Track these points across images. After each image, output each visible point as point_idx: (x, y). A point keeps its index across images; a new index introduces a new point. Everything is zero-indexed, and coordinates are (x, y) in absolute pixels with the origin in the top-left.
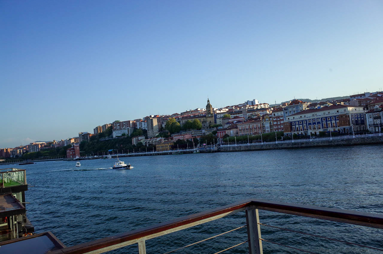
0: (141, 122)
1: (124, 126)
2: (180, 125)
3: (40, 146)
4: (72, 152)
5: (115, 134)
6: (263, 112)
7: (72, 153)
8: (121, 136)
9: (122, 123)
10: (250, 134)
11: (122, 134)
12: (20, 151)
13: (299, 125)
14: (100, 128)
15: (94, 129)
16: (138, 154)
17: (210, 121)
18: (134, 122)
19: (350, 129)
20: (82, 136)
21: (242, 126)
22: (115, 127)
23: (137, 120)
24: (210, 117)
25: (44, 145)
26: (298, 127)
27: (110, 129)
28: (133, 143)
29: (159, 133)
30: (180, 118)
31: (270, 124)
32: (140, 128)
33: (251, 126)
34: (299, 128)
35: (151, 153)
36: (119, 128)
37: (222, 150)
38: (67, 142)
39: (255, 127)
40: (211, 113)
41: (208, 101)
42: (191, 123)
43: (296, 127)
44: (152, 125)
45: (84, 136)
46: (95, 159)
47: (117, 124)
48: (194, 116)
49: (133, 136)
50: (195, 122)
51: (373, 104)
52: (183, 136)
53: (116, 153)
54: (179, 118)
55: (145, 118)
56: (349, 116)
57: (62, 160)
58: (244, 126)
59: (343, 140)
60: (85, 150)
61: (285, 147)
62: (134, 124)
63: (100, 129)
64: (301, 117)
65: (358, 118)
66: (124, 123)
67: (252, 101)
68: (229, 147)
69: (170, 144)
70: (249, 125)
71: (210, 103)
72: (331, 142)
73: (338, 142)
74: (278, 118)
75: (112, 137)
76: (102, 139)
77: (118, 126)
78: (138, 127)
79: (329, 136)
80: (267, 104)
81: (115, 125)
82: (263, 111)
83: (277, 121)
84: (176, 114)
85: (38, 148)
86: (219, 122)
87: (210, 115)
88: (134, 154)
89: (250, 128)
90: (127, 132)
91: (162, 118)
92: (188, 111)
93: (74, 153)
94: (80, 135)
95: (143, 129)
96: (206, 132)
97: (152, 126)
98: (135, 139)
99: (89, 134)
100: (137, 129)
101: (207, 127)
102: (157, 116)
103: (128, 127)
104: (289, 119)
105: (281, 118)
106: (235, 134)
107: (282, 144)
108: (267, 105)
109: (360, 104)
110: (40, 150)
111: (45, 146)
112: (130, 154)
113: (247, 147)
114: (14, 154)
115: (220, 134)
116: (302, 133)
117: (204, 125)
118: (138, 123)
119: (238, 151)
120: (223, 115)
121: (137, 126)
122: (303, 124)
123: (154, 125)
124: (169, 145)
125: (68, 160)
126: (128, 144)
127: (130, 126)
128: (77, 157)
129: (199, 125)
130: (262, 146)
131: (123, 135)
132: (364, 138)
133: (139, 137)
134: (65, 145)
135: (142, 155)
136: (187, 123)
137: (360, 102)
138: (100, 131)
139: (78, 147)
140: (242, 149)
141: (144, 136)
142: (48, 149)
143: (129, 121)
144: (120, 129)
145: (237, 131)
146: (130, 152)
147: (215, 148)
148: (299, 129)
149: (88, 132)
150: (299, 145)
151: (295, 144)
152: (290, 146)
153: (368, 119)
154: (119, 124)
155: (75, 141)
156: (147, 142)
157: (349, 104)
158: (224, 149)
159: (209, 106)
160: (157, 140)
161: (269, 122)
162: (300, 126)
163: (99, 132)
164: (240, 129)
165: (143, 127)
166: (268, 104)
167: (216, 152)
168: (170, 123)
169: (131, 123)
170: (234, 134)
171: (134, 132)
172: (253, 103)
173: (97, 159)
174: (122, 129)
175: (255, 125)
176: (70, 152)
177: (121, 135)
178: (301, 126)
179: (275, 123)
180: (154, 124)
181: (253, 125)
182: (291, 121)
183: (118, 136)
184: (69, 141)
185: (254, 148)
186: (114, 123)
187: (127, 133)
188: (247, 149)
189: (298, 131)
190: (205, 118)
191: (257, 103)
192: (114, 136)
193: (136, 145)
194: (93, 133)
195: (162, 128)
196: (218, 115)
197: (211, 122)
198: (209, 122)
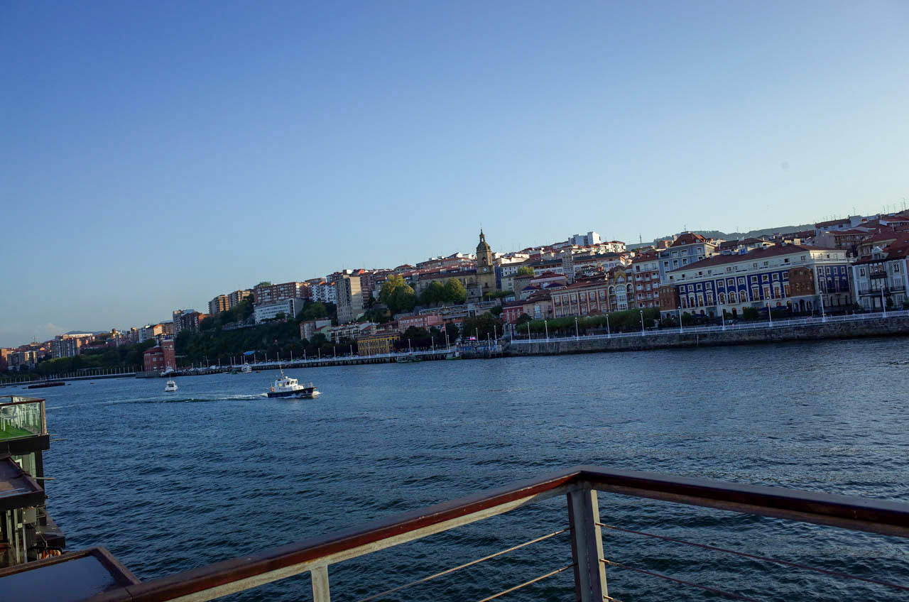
0: (321, 285)
1: (282, 295)
2: (415, 292)
3: (79, 344)
4: (158, 357)
5: (260, 314)
6: (611, 262)
7: (158, 359)
8: (275, 319)
9: (277, 289)
10: (581, 313)
11: (277, 315)
12: (31, 354)
13: (695, 292)
14: (224, 300)
15: (210, 303)
16: (316, 361)
17: (486, 284)
18: (306, 285)
19: (814, 302)
20: (182, 318)
21: (561, 295)
22: (260, 298)
23: (312, 282)
24: (485, 274)
25: (89, 341)
26: (694, 296)
27: (248, 303)
28: (302, 334)
29: (365, 311)
30: (416, 276)
31: (628, 290)
32: (319, 299)
33: (583, 294)
34: (696, 299)
35: (347, 358)
36: (270, 300)
37: (514, 352)
38: (145, 335)
39: (592, 297)
40: (489, 264)
41: (482, 236)
42: (441, 288)
43: (690, 297)
44: (347, 292)
45: (186, 318)
46: (212, 373)
47: (265, 291)
48: (448, 271)
49: (302, 318)
50: (450, 285)
51: (869, 244)
52: (421, 319)
53: (262, 359)
54: (411, 276)
55: (331, 275)
56: (812, 272)
57: (134, 375)
58: (565, 295)
59: (798, 328)
60: (187, 352)
61: (663, 344)
62: (306, 292)
63: (224, 302)
64: (700, 273)
65: (833, 276)
66: (282, 289)
67: (586, 237)
68: (531, 344)
69: (391, 338)
70: (577, 293)
71: (486, 241)
72: (771, 332)
73: (787, 332)
74: (647, 276)
75: (253, 321)
76: (230, 326)
77: (266, 294)
78: (315, 298)
79: (766, 318)
80: (620, 243)
81: (259, 293)
82: (611, 260)
83: (643, 283)
84: (406, 266)
85: (76, 348)
86: (506, 284)
87: (485, 270)
88: (305, 361)
89: (580, 300)
90: (289, 308)
91: (371, 275)
92: (433, 259)
93: (161, 359)
94: (175, 317)
95: (328, 301)
96: (475, 309)
97: (348, 296)
98: (306, 325)
99: (198, 314)
100: (312, 301)
101: (480, 298)
102: (359, 271)
103: (290, 297)
104: (671, 278)
105: (655, 277)
106: (545, 313)
107: (656, 337)
108: (620, 246)
109: (838, 244)
110: (79, 353)
111: (92, 344)
112: (296, 362)
113: (574, 343)
114: (17, 361)
115: (511, 315)
116: (702, 311)
117: (472, 293)
118: (314, 289)
119: (553, 354)
120: (517, 268)
121: (311, 295)
122: (704, 290)
123: (353, 294)
124: (388, 340)
125: (146, 375)
126: (292, 338)
127: (295, 295)
128: (170, 370)
129: (460, 292)
130: (609, 341)
131: (280, 316)
132: (847, 324)
133: (317, 322)
134: (141, 341)
135: (323, 365)
136: (432, 287)
137: (838, 238)
138: (224, 307)
139: (171, 346)
140: (561, 350)
141: (329, 319)
142: (100, 350)
143: (294, 283)
144: (273, 302)
145: (549, 306)
146: (295, 357)
147: (499, 348)
148: (697, 302)
149: (196, 310)
150: (696, 339)
151: (686, 337)
152: (675, 342)
153: (858, 278)
154: (269, 291)
155: (164, 330)
156: (337, 333)
157: (813, 242)
158: (518, 348)
159: (482, 248)
160: (361, 329)
161: (626, 286)
162: (698, 294)
163: (222, 309)
164: (557, 301)
165: (327, 297)
166: (624, 244)
167: (499, 356)
168: (392, 287)
169: (298, 287)
170: (543, 314)
171: (304, 310)
172: (587, 241)
173: (216, 373)
174: (275, 303)
175: (592, 293)
176: (152, 357)
177: (275, 317)
178: (702, 294)
179: (640, 288)
180: (352, 290)
181: (587, 292)
182: (676, 282)
183: (267, 320)
184: (150, 331)
185: (590, 348)
186: (256, 287)
187: (289, 312)
188: (573, 349)
189: (693, 306)
190: (473, 277)
191: (596, 240)
192: (258, 319)
193: (309, 340)
194: (208, 313)
195: (372, 299)
196: (504, 269)
197: (489, 285)
198: (484, 285)
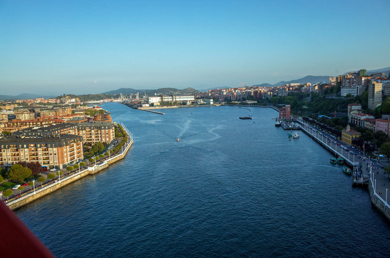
1: (355, 83)
5: (344, 92)
7: (283, 113)
9: (352, 80)
12: (270, 93)
18: (368, 78)
22: (344, 84)
27: (339, 85)
29: (382, 103)
36: (348, 85)
44: (373, 91)
62: (368, 82)
66: (355, 80)
75: (340, 96)
77: (347, 82)
81: (344, 81)
85: (286, 92)
90: (356, 91)
93: (285, 113)
97: (373, 93)
98: (349, 107)
103: (358, 85)
110: (287, 94)
111: (296, 89)
123: (376, 91)
124: (352, 137)
133: (352, 107)
139: (289, 108)
141: (361, 105)
144: (350, 87)
154: (348, 81)
156: (353, 117)
160: (362, 119)
171: (364, 92)
174: (351, 87)
187: (356, 93)
192: (342, 95)
